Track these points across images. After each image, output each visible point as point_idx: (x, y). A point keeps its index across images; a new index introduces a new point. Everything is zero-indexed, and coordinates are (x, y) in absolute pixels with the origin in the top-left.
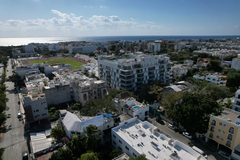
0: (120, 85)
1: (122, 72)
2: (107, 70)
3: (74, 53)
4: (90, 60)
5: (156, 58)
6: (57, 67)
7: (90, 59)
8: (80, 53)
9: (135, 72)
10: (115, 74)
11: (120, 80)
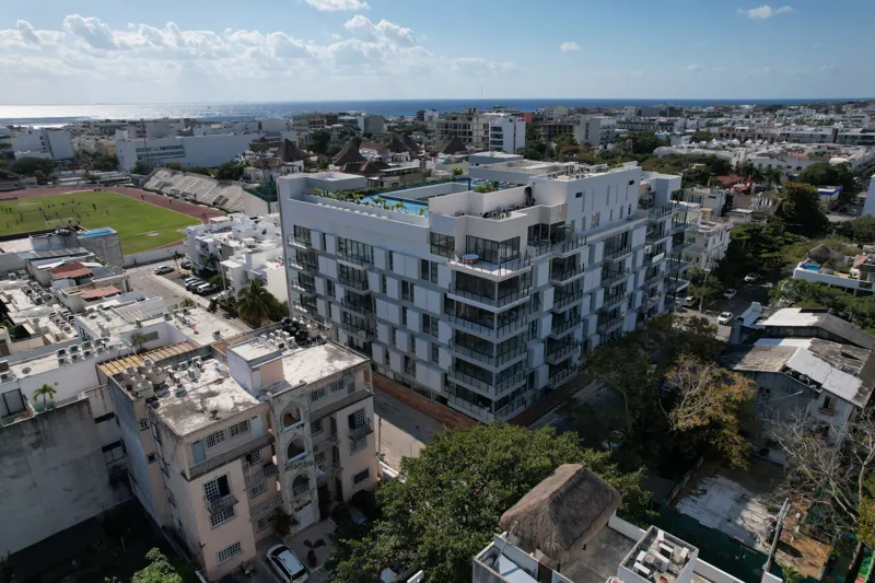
0: (446, 360)
1: (464, 282)
2: (345, 263)
3: (144, 169)
4: (221, 197)
5: (632, 183)
6: (24, 246)
7: (225, 192)
8: (175, 168)
9: (543, 275)
10: (406, 288)
11: (445, 332)
